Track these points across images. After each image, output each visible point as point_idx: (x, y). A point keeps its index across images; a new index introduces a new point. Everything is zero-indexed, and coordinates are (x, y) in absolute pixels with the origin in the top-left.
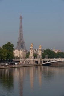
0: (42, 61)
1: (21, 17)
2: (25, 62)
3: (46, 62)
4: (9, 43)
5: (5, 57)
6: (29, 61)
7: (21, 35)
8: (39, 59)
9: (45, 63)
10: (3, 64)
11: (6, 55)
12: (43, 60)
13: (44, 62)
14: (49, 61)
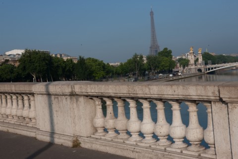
0: (206, 69)
1: (152, 13)
2: (185, 71)
3: (212, 69)
4: (166, 49)
5: (167, 67)
6: (190, 69)
7: (153, 37)
8: (203, 66)
9: (211, 71)
10: (165, 75)
11: (167, 65)
12: (208, 67)
13: (209, 69)
14: (215, 68)
